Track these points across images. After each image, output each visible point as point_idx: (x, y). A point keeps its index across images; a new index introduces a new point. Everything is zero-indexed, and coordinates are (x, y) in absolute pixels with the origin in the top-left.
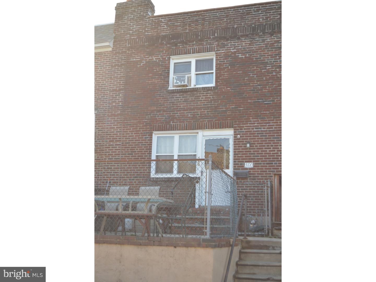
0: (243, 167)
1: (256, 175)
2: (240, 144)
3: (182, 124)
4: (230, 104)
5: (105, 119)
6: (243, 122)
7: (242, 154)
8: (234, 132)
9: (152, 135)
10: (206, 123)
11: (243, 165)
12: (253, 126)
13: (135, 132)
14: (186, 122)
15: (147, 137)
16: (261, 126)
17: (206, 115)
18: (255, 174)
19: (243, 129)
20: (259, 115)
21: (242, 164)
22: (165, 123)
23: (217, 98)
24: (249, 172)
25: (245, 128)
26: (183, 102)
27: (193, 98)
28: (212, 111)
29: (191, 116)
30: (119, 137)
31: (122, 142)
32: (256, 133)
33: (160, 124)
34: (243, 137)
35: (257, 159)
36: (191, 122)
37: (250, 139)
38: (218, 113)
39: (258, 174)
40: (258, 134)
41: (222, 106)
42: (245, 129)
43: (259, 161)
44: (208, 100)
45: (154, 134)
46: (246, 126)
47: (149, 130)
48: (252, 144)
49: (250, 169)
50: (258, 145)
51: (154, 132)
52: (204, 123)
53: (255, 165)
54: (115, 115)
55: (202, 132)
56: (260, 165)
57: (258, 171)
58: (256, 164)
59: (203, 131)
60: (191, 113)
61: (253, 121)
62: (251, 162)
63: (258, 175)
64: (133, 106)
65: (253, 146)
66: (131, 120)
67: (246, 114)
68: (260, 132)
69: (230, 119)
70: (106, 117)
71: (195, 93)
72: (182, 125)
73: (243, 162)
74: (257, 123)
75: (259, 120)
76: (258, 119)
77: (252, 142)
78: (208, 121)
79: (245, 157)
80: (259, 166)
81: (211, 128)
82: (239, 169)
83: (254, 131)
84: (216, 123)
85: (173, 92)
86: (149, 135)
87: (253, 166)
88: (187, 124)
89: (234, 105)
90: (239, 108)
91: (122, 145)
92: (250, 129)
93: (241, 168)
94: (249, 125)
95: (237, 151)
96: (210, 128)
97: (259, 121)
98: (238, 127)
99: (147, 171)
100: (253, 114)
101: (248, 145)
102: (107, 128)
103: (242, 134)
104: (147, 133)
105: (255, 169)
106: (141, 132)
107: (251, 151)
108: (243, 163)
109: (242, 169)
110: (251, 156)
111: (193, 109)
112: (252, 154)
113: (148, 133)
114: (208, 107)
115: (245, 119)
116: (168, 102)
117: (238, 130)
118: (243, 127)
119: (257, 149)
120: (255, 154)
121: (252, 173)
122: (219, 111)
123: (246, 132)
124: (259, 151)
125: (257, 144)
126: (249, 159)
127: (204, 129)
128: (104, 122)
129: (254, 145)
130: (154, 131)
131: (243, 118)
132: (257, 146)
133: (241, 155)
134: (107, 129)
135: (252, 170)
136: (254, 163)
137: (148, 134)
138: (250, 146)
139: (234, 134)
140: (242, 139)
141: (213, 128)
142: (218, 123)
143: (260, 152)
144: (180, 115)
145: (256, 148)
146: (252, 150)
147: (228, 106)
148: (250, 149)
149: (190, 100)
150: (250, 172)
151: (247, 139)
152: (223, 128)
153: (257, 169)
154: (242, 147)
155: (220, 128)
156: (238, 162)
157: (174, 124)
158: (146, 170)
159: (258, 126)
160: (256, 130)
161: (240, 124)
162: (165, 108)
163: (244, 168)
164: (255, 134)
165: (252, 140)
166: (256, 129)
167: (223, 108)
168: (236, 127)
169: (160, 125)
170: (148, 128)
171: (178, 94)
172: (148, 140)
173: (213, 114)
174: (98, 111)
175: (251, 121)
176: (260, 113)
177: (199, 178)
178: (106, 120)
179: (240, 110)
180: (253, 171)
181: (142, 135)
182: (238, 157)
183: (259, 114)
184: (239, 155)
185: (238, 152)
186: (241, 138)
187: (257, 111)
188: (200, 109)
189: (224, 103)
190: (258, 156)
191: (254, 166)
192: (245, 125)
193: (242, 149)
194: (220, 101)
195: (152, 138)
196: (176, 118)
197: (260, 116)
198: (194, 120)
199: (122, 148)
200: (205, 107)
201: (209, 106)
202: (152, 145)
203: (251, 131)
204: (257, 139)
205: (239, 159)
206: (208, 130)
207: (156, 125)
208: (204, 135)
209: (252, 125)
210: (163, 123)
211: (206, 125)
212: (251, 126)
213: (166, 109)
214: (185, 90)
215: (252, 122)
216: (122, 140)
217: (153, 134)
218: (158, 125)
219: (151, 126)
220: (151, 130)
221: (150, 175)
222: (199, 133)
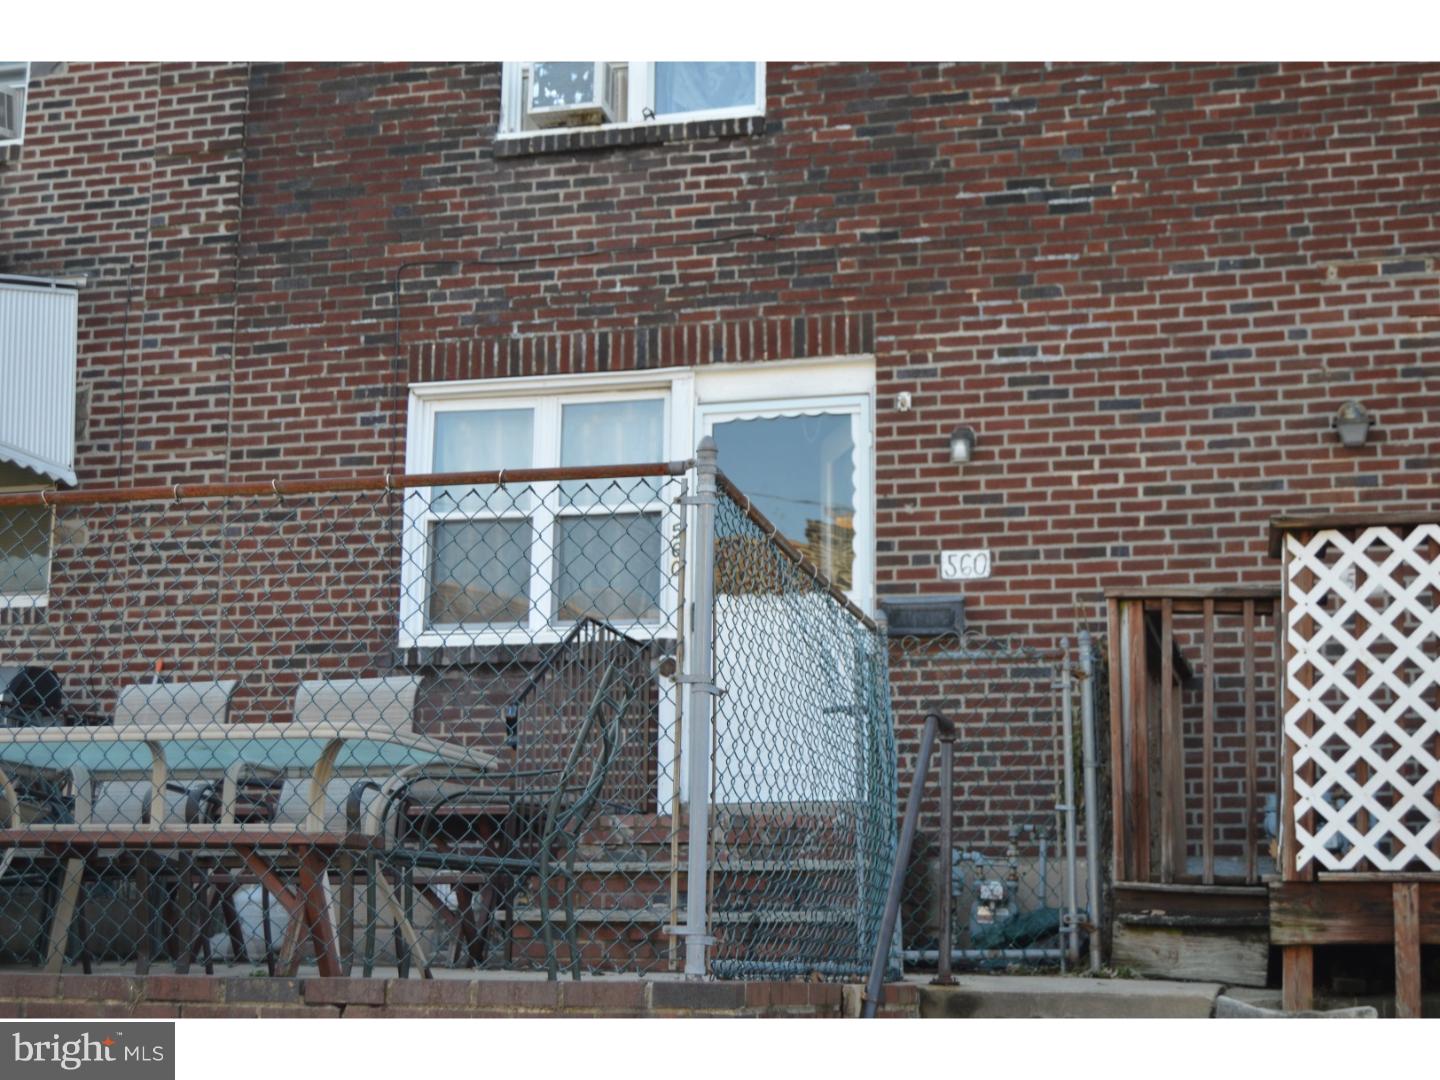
0: (932, 573)
1: (1009, 621)
2: (911, 444)
3: (578, 337)
4: (853, 215)
5: (136, 319)
6: (931, 314)
7: (926, 502)
8: (880, 376)
9: (404, 405)
10: (718, 329)
11: (932, 565)
12: (989, 339)
13: (308, 391)
14: (602, 323)
15: (377, 413)
16: (1032, 337)
17: (717, 281)
18: (1001, 615)
19: (930, 356)
20: (1024, 272)
21: (925, 560)
22: (480, 331)
23: (775, 186)
24: (966, 602)
25: (940, 349)
26: (582, 208)
27: (641, 185)
28: (749, 260)
29: (628, 289)
30: (217, 421)
31: (230, 448)
32: (1007, 376)
33: (448, 340)
34: (931, 401)
35: (1013, 527)
36: (629, 321)
37: (969, 413)
38: (783, 270)
39: (1016, 614)
40: (1013, 382)
41: (809, 228)
42: (939, 357)
43: (1022, 540)
44: (728, 196)
45: (419, 397)
46: (946, 342)
47: (387, 379)
48: (983, 441)
49: (974, 585)
50: (1018, 447)
51: (419, 388)
52: (705, 330)
53: (998, 563)
54: (188, 296)
55: (692, 382)
56: (1029, 563)
57: (1021, 600)
58: (1004, 556)
59: (697, 373)
60: (629, 270)
61: (987, 310)
62: (976, 544)
63: (1017, 621)
64: (294, 239)
65: (990, 455)
66: (283, 322)
67: (944, 273)
68: (1028, 373)
69: (851, 299)
70: (139, 306)
71: (652, 155)
72: (578, 346)
73: (932, 545)
74: (1011, 323)
75: (1020, 301)
76: (1012, 295)
77: (983, 433)
78: (726, 315)
79: (945, 515)
80: (1023, 570)
81: (745, 358)
82: (910, 589)
83: (991, 369)
84: (772, 326)
85: (522, 153)
86: (385, 407)
87: (992, 568)
88: (603, 337)
89: (876, 218)
90: (906, 236)
91: (234, 468)
92: (967, 355)
93: (918, 582)
94: (961, 333)
95: (895, 482)
96: (739, 357)
97: (1018, 309)
98: (902, 345)
99: (381, 612)
100: (987, 269)
101: (960, 449)
102: (147, 371)
103: (925, 387)
104: (374, 393)
105: (1000, 586)
106: (343, 387)
107: (975, 485)
108: (932, 553)
109: (926, 588)
110: (976, 514)
111: (642, 250)
112: (982, 499)
113: (383, 392)
114: (727, 237)
115: (939, 300)
116: (498, 210)
117: (900, 360)
118: (931, 343)
119: (1013, 468)
120: (998, 498)
121: (982, 607)
122: (789, 256)
123: (946, 372)
124: (1022, 483)
125: (1014, 439)
126: (968, 529)
127: (705, 361)
128: (130, 338)
129: (996, 449)
130: (414, 380)
131: (930, 295)
132: (1010, 454)
133: (919, 508)
134: (149, 378)
135: (982, 595)
136: (998, 550)
137: (381, 398)
138: (973, 456)
139: (881, 389)
140: (926, 416)
141: (759, 356)
142: (786, 324)
143: (1029, 488)
144: (566, 287)
145: (1006, 462)
146: (982, 478)
147: (844, 226)
148: (968, 471)
149: (623, 197)
150: (975, 601)
151: (955, 414)
152: (813, 353)
153: (1015, 585)
154: (922, 458)
155: (799, 354)
156: (904, 546)
157: (531, 335)
158: (372, 606)
159: (1017, 338)
160: (1005, 360)
161: (911, 330)
162: (480, 250)
163: (937, 580)
164: (999, 382)
165: (983, 420)
166: (1003, 353)
167: (811, 242)
168: (887, 347)
169: (452, 347)
170: (383, 365)
171: (552, 167)
172: (383, 433)
173: (753, 273)
174: (96, 273)
175: (974, 311)
176: (1024, 262)
177: (678, 646)
178: (141, 325)
179: (914, 247)
180: (989, 600)
181: (350, 402)
182: (902, 517)
183: (1018, 267)
184: (909, 509)
185: (902, 489)
186: (919, 410)
187: (1010, 253)
188: (681, 246)
189: (817, 211)
190: (1020, 512)
191: (997, 571)
192: (938, 336)
193: (925, 473)
194: (793, 199)
195: (404, 419)
196: (542, 301)
197: (1028, 280)
198: (644, 313)
199: (233, 480)
200: (708, 237)
201: (733, 227)
203: (976, 369)
204: (1013, 411)
205: (910, 531)
206: (725, 366)
207: (428, 347)
208: (706, 397)
209: (980, 333)
210: (470, 333)
211: (718, 341)
212: (974, 340)
213: (485, 254)
214: (594, 142)
215: (982, 317)
216: (231, 435)
217: (412, 400)
218: (440, 347)
219: (400, 350)
220: (399, 378)
221: (393, 634)
222: (676, 386)
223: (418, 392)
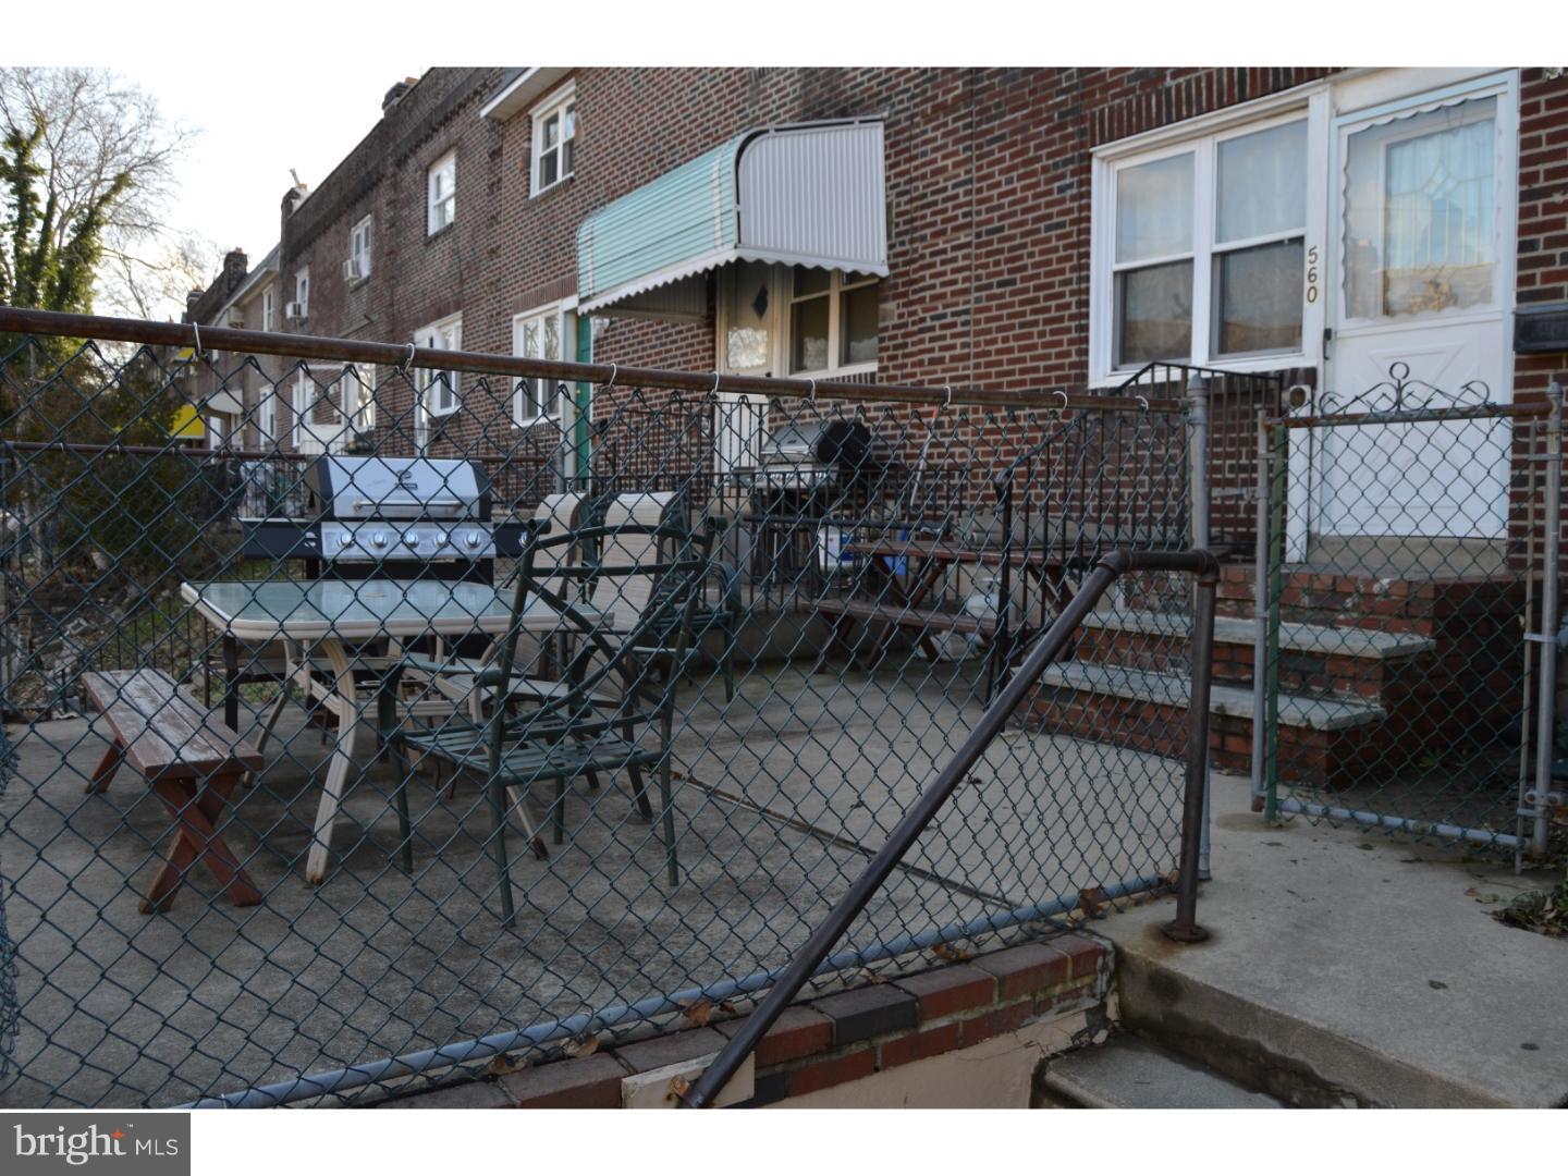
5: (916, 136)
9: (1088, 169)
13: (1021, 171)
15: (1067, 181)
22: (1141, 86)
30: (965, 209)
31: (975, 230)
33: (1117, 101)
45: (1103, 159)
47: (1074, 148)
51: (1100, 151)
54: (943, 108)
55: (1327, 95)
59: (1333, 83)
66: (1003, 115)
70: (918, 125)
72: (1220, 81)
82: (1556, 294)
86: (1073, 173)
91: (979, 246)
95: (1541, 168)
99: (1074, 358)
102: (923, 176)
104: (1066, 162)
106: (1044, 163)
113: (1071, 161)
128: (914, 152)
130: (1093, 145)
134: (926, 182)
137: (1071, 167)
157: (1180, 81)
158: (1067, 354)
169: (1120, 106)
170: (1070, 136)
172: (1073, 198)
174: (893, 105)
178: (919, 140)
181: (1049, 175)
184: (1558, 198)
185: (1550, 174)
195: (1088, 182)
199: (978, 257)
202: (1088, 219)
205: (1558, 224)
207: (1102, 111)
208: (1344, 107)
210: (1131, 91)
216: (976, 219)
217: (1095, 164)
218: (1111, 108)
219: (1082, 119)
220: (1082, 145)
221: (1084, 377)
222: (1313, 102)
223: (1100, 155)
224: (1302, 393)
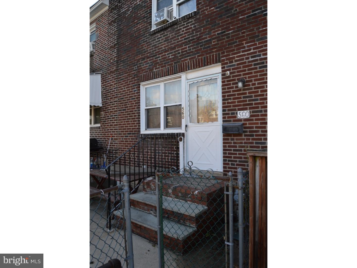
0: (235, 117)
1: (255, 129)
2: (230, 84)
3: (164, 69)
4: (215, 29)
6: (234, 50)
7: (234, 99)
8: (222, 68)
9: (139, 87)
10: (188, 62)
11: (235, 115)
12: (248, 54)
13: (127, 86)
14: (168, 65)
15: (135, 89)
16: (259, 52)
17: (188, 52)
18: (252, 128)
19: (234, 61)
20: (257, 34)
21: (234, 113)
22: (149, 71)
23: (199, 27)
24: (244, 124)
25: (236, 59)
26: (164, 41)
27: (174, 34)
28: (194, 45)
29: (172, 57)
30: (116, 94)
31: (118, 98)
32: (253, 63)
34: (234, 72)
35: (255, 104)
36: (172, 64)
37: (244, 75)
38: (201, 46)
39: (256, 127)
40: (255, 65)
41: (206, 35)
42: (236, 61)
43: (258, 107)
44: (190, 32)
46: (237, 57)
47: (137, 82)
48: (247, 81)
49: (246, 120)
50: (256, 82)
52: (186, 63)
53: (252, 114)
54: (111, 72)
55: (185, 75)
56: (260, 114)
57: (257, 123)
58: (253, 112)
59: (186, 73)
60: (172, 53)
61: (248, 46)
62: (246, 109)
63: (256, 129)
64: (124, 59)
65: (249, 85)
66: (123, 74)
67: (236, 39)
68: (259, 62)
69: (215, 50)
70: (107, 75)
71: (176, 27)
72: (164, 71)
73: (235, 110)
74: (254, 49)
75: (256, 42)
76: (254, 41)
77: (247, 79)
78: (190, 59)
79: (238, 102)
80: (258, 116)
81: (194, 68)
82: (230, 121)
83: (249, 62)
84: (199, 59)
85: (155, 32)
86: (137, 88)
87: (250, 115)
88: (168, 68)
89: (220, 29)
90: (227, 31)
91: (119, 102)
92: (243, 59)
93: (232, 119)
94: (241, 54)
95: (226, 94)
96: (193, 68)
97: (256, 44)
98: (227, 59)
99: (138, 127)
100: (247, 35)
101: (240, 85)
103: (233, 69)
104: (135, 85)
105: (252, 120)
106: (131, 85)
107: (246, 93)
108: (235, 112)
109: (234, 121)
110: (246, 101)
111: (174, 48)
112: (247, 97)
114: (189, 41)
115: (235, 46)
116: (151, 46)
117: (227, 63)
118: (234, 58)
119: (255, 88)
120: (251, 97)
121: (248, 126)
122: (202, 42)
123: (238, 64)
124: (258, 92)
125: (255, 80)
126: (244, 105)
127: (186, 70)
128: (107, 81)
129: (251, 83)
130: (140, 82)
131: (233, 45)
132: (254, 84)
133: (232, 101)
134: (109, 87)
135: (248, 122)
136: (251, 110)
138: (244, 86)
139: (223, 71)
140: (233, 76)
141: (197, 68)
142: (202, 59)
143: (260, 93)
144: (162, 59)
145: (253, 87)
146: (247, 91)
147: (213, 32)
148: (244, 90)
149: (171, 37)
150: (246, 124)
151: (240, 75)
152: (207, 65)
153: (256, 120)
154: (233, 88)
155: (205, 66)
156: (229, 110)
157: (157, 70)
158: (136, 126)
159: (256, 52)
160: (252, 59)
161: (229, 55)
162: (149, 54)
163: (237, 119)
164: (251, 65)
165: (247, 76)
166: (252, 57)
167: (206, 38)
168: (224, 60)
169: (145, 74)
170: (136, 80)
171: (159, 34)
172: (137, 93)
173: (195, 48)
174: (103, 71)
175: (244, 47)
176: (257, 31)
177: (183, 135)
178: (108, 78)
179: (229, 34)
180: (250, 124)
181: (132, 88)
182: (228, 103)
183: (255, 33)
184: (230, 101)
185: (228, 96)
186: (231, 75)
187: (253, 30)
188: (181, 46)
189: (207, 30)
190: (257, 100)
191: (251, 116)
192: (235, 56)
193: (233, 91)
194: (202, 29)
195: (140, 90)
196: (158, 63)
197: (258, 36)
198: (175, 62)
199: (119, 104)
200: (186, 42)
201: (191, 38)
202: (140, 98)
203: (245, 62)
204: (255, 72)
205: (230, 106)
206: (191, 71)
207: (142, 75)
208: (188, 78)
209: (246, 53)
210: (147, 71)
211: (189, 65)
212: (244, 55)
213: (150, 55)
214: (165, 27)
215: (246, 49)
216: (118, 96)
217: (141, 86)
219: (138, 77)
220: (138, 82)
221: (140, 131)
222: (182, 76)
223: (142, 84)
224: (181, 138)
